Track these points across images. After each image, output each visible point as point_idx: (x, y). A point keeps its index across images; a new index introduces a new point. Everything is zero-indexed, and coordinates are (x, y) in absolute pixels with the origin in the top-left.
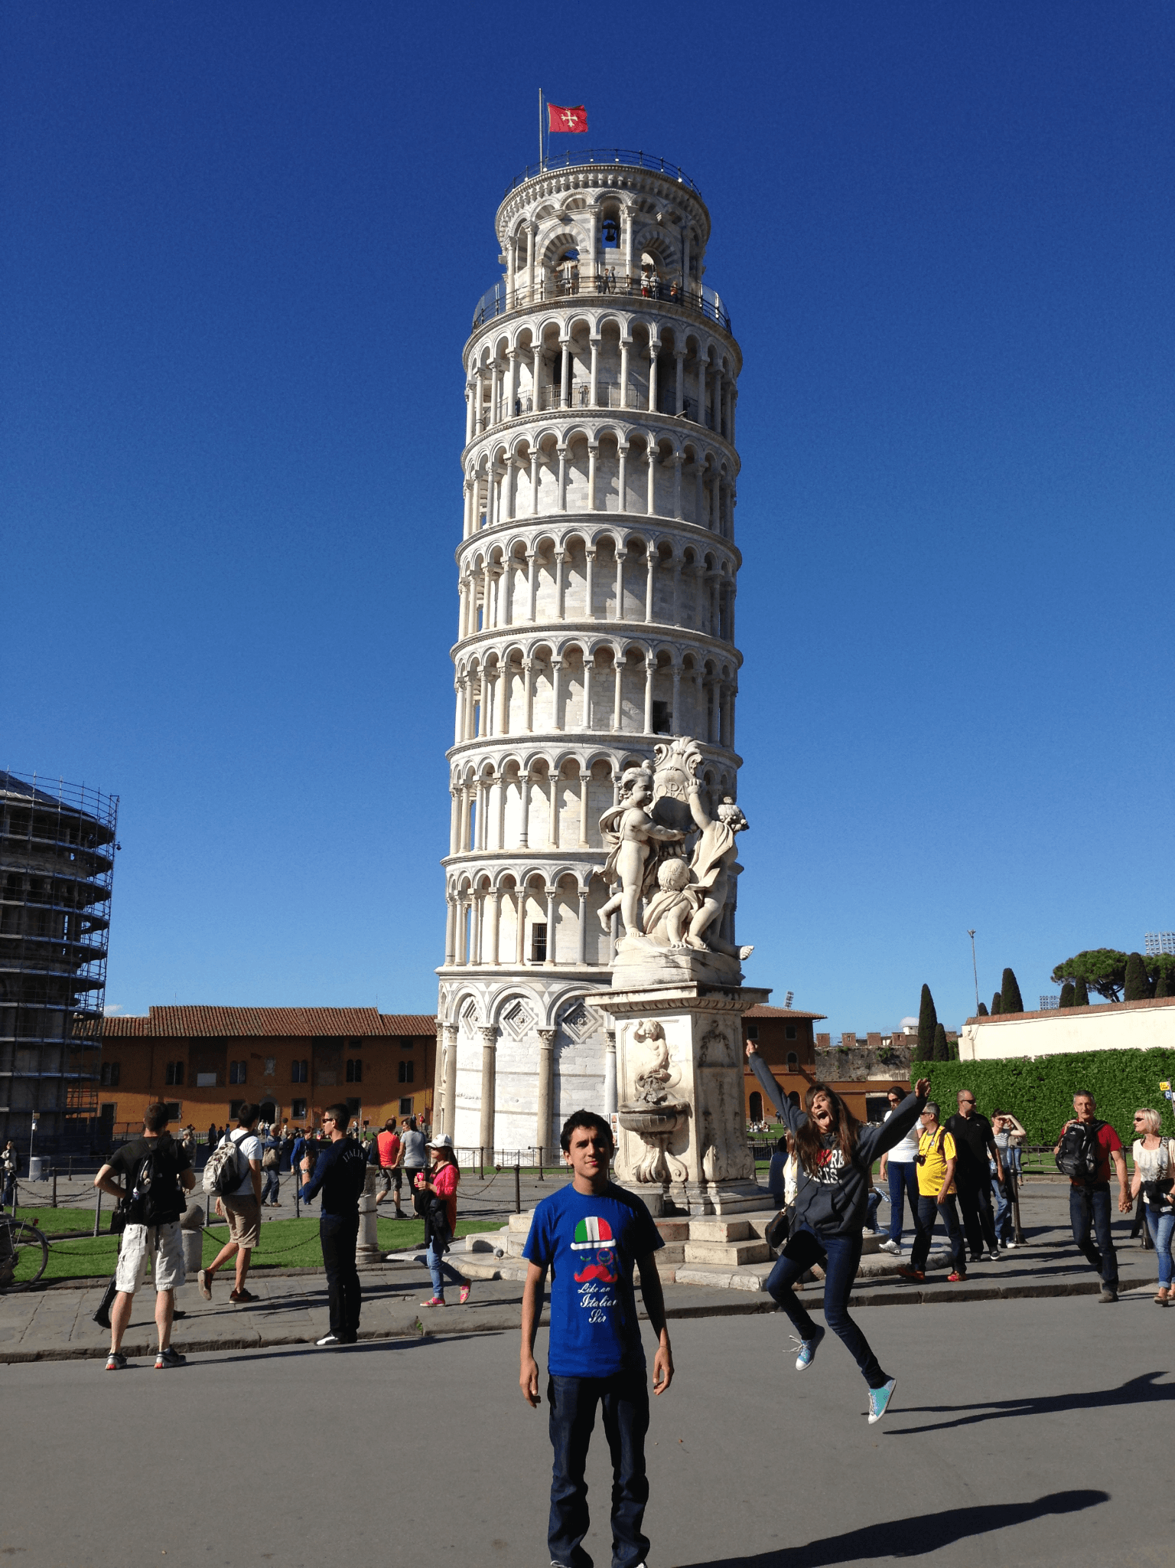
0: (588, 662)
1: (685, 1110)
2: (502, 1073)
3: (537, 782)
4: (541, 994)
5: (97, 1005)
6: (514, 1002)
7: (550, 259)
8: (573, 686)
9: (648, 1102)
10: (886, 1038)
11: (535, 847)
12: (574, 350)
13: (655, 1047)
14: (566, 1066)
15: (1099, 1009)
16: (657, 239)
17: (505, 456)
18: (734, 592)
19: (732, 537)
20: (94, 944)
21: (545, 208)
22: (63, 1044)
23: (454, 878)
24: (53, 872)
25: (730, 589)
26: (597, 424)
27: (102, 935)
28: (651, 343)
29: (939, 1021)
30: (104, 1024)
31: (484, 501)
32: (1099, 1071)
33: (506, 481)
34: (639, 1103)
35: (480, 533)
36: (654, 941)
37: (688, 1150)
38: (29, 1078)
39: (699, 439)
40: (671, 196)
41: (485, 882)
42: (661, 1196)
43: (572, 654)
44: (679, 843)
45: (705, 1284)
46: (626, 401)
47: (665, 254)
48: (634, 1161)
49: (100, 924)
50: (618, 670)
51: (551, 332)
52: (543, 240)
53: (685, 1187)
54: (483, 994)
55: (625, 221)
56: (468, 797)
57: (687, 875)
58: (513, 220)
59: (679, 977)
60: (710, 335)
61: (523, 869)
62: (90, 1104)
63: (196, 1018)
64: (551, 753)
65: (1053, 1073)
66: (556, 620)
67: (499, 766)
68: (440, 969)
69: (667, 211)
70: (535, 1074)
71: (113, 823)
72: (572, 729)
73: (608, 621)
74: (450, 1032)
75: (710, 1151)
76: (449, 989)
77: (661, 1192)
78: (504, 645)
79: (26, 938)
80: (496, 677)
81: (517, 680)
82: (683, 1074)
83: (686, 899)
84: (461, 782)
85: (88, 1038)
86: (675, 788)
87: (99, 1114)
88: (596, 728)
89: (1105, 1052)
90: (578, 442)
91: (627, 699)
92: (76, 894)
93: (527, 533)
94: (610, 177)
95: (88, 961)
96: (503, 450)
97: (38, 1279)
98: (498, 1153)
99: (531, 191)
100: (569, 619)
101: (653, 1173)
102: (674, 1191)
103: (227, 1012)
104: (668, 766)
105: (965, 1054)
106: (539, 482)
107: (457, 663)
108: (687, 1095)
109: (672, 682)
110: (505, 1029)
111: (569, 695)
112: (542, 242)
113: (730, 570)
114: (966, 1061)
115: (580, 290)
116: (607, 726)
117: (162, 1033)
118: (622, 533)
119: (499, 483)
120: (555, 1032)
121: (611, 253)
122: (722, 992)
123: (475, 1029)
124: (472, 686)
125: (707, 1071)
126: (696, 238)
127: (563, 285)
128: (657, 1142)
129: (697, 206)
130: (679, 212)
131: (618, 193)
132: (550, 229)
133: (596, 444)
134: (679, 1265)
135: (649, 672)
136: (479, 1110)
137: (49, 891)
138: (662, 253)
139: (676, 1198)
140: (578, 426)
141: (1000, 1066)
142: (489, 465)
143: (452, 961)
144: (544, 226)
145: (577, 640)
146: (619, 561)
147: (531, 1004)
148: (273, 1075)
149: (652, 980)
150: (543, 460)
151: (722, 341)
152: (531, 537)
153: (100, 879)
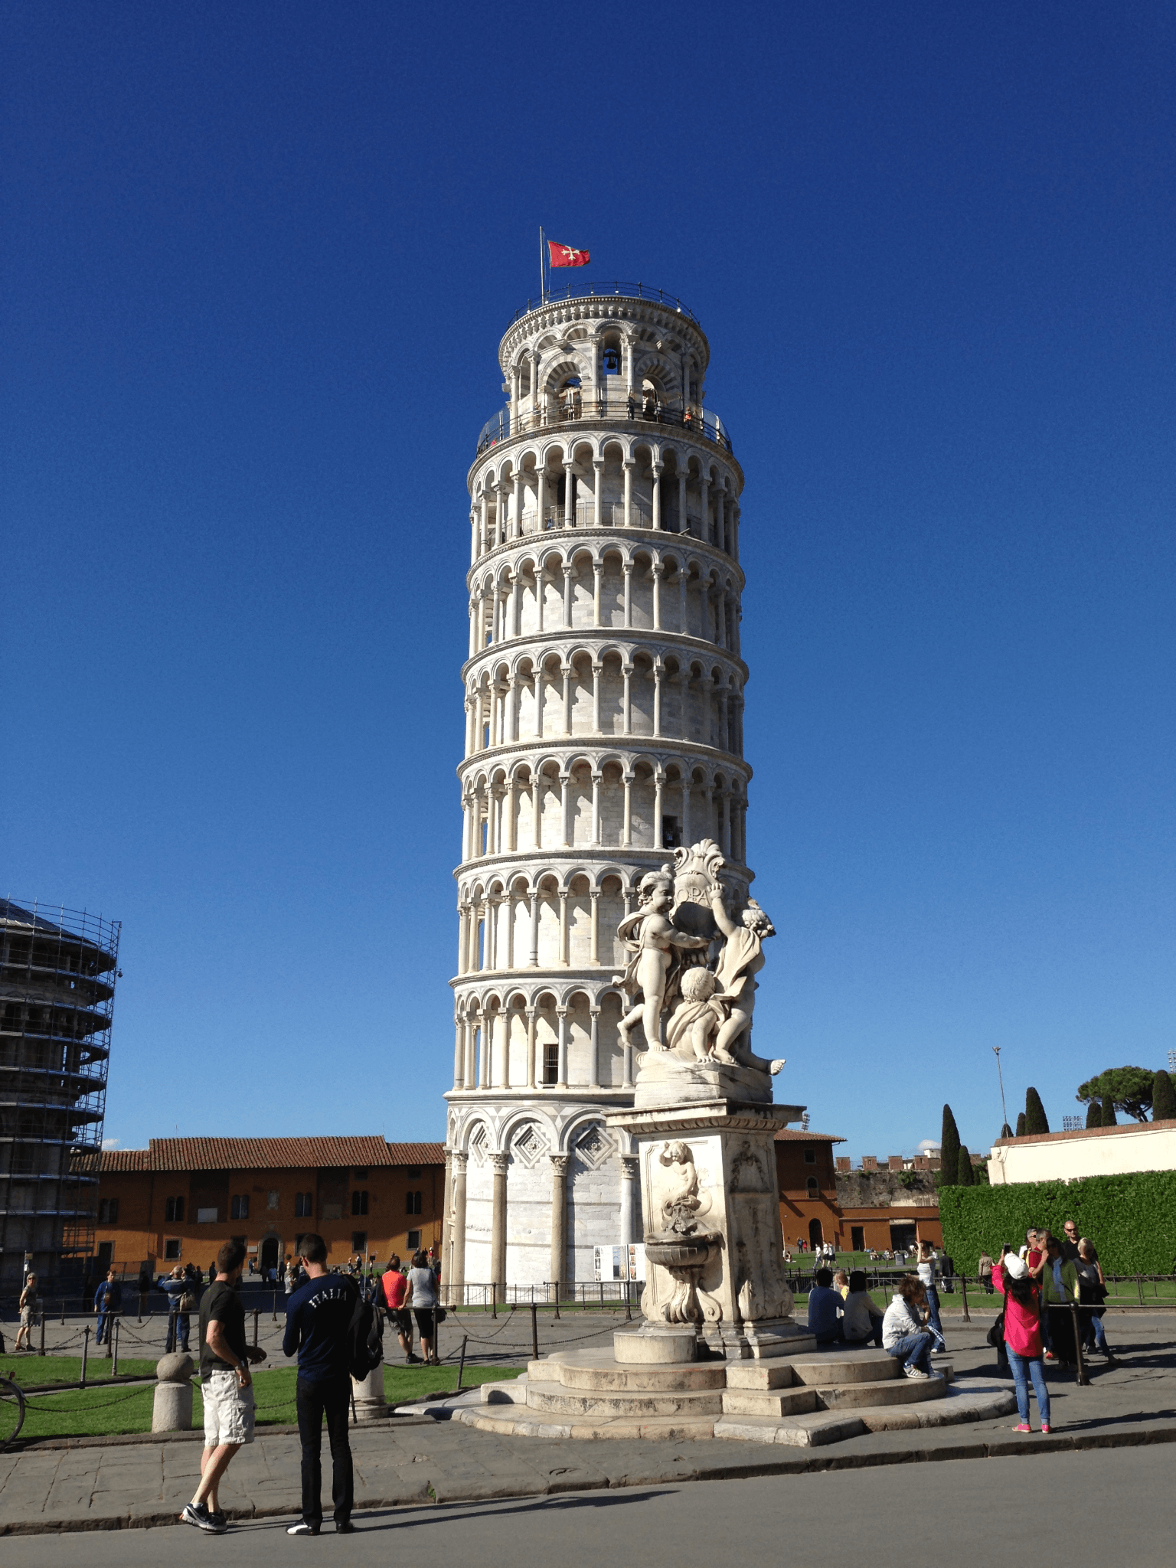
0: (596, 777)
1: (717, 1241)
2: (514, 1202)
3: (546, 899)
4: (553, 1118)
5: (95, 1139)
6: (526, 1127)
7: (553, 386)
8: (582, 802)
9: (677, 1232)
10: (907, 1162)
11: (544, 965)
12: (579, 472)
13: (683, 1171)
14: (581, 1194)
15: (1128, 1129)
16: (658, 365)
17: (511, 575)
18: (742, 705)
19: (738, 651)
20: (94, 1075)
21: (547, 338)
22: (59, 1180)
23: (462, 998)
24: (52, 1001)
25: (737, 702)
26: (601, 542)
27: (101, 1065)
28: (653, 464)
29: (962, 1143)
30: (103, 1159)
31: (489, 620)
32: (1137, 1194)
33: (511, 599)
34: (667, 1233)
35: (485, 651)
36: (679, 1056)
37: (722, 1285)
38: (24, 1217)
39: (703, 556)
40: (671, 325)
41: (495, 1002)
42: (694, 1338)
43: (580, 770)
44: (703, 950)
45: (747, 1438)
46: (630, 520)
47: (665, 380)
48: (662, 1299)
49: (100, 1054)
50: (627, 785)
51: (555, 455)
52: (545, 368)
53: (719, 1328)
54: (493, 1119)
55: (625, 349)
56: (476, 915)
57: (712, 984)
58: (516, 350)
59: (708, 1094)
60: (712, 456)
61: (533, 988)
62: (87, 1242)
63: (197, 1151)
64: (560, 870)
65: (1089, 1196)
66: (563, 736)
67: (508, 884)
68: (448, 1094)
69: (666, 340)
70: (548, 1203)
71: (115, 949)
72: (580, 845)
73: (616, 736)
74: (459, 1159)
75: (746, 1287)
76: (458, 1114)
77: (693, 1333)
78: (511, 761)
79: (23, 1069)
80: (504, 794)
81: (524, 796)
82: (714, 1200)
83: (712, 1010)
84: (469, 900)
85: (86, 1174)
86: (697, 893)
87: (96, 1254)
88: (605, 844)
89: (1143, 1173)
90: (582, 561)
91: (637, 814)
92: (75, 1023)
93: (533, 650)
94: (611, 308)
95: (86, 1092)
96: (508, 570)
97: (14, 1439)
98: (511, 1288)
99: (533, 322)
100: (576, 735)
101: (684, 1311)
102: (707, 1332)
103: (230, 1144)
104: (689, 869)
105: (995, 1178)
106: (544, 600)
107: (463, 780)
108: (718, 1224)
109: (681, 795)
110: (516, 1155)
111: (578, 811)
112: (545, 370)
113: (738, 684)
114: (996, 1185)
115: (583, 415)
116: (617, 842)
117: (162, 1167)
118: (629, 648)
119: (505, 602)
120: (569, 1158)
121: (612, 380)
122: (753, 1111)
123: (485, 1156)
124: (479, 803)
125: (740, 1197)
126: (696, 364)
127: (566, 410)
128: (688, 1277)
129: (695, 334)
130: (678, 340)
131: (619, 323)
132: (552, 357)
133: (601, 562)
134: (716, 1417)
135: (658, 787)
136: (490, 1243)
137: (48, 1021)
138: (662, 379)
139: (711, 1339)
140: (583, 545)
141: (1033, 1190)
142: (494, 584)
143: (461, 1086)
144: (546, 355)
145: (585, 755)
146: (626, 676)
147: (543, 1129)
148: (277, 1208)
149: (677, 1098)
150: (548, 578)
151: (724, 461)
152: (537, 654)
153: (100, 1008)
